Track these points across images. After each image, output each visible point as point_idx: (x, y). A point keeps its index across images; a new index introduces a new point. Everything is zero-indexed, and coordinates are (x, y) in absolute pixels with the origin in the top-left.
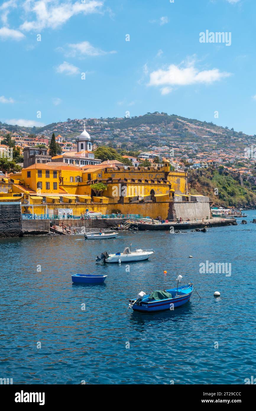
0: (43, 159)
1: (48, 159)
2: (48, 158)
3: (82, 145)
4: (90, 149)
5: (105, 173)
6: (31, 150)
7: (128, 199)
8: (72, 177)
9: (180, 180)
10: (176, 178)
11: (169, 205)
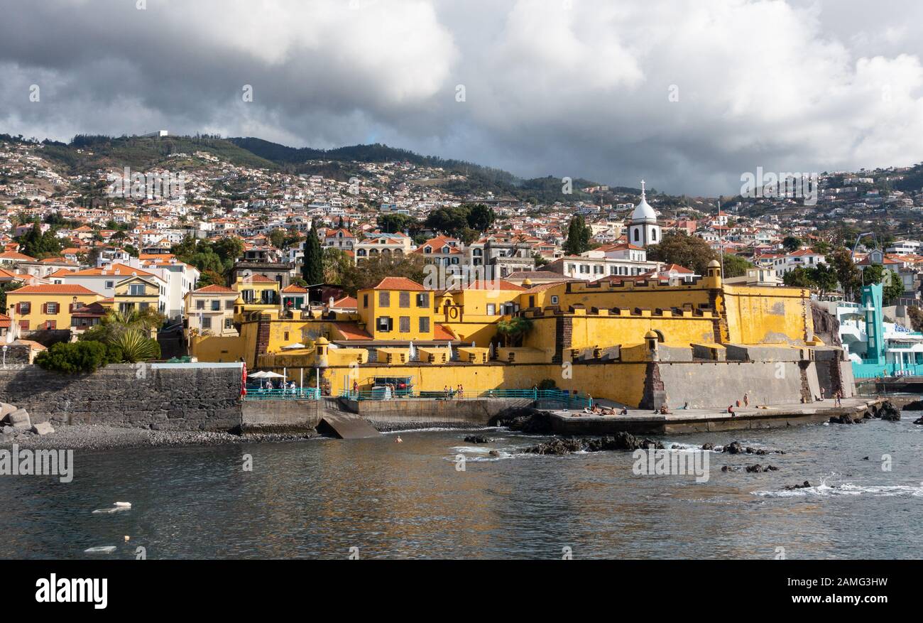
0: (514, 265)
1: (525, 266)
2: (526, 263)
3: (637, 231)
4: (654, 239)
5: (566, 293)
6: (494, 247)
7: (570, 353)
8: (490, 304)
9: (783, 305)
10: (772, 302)
11: (647, 368)
